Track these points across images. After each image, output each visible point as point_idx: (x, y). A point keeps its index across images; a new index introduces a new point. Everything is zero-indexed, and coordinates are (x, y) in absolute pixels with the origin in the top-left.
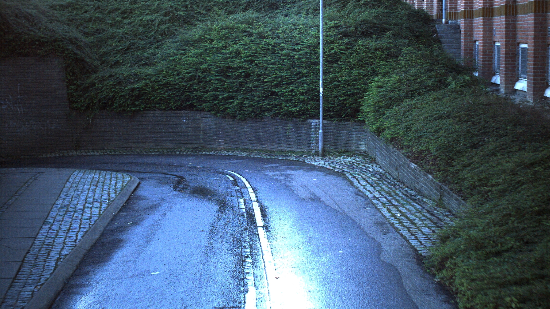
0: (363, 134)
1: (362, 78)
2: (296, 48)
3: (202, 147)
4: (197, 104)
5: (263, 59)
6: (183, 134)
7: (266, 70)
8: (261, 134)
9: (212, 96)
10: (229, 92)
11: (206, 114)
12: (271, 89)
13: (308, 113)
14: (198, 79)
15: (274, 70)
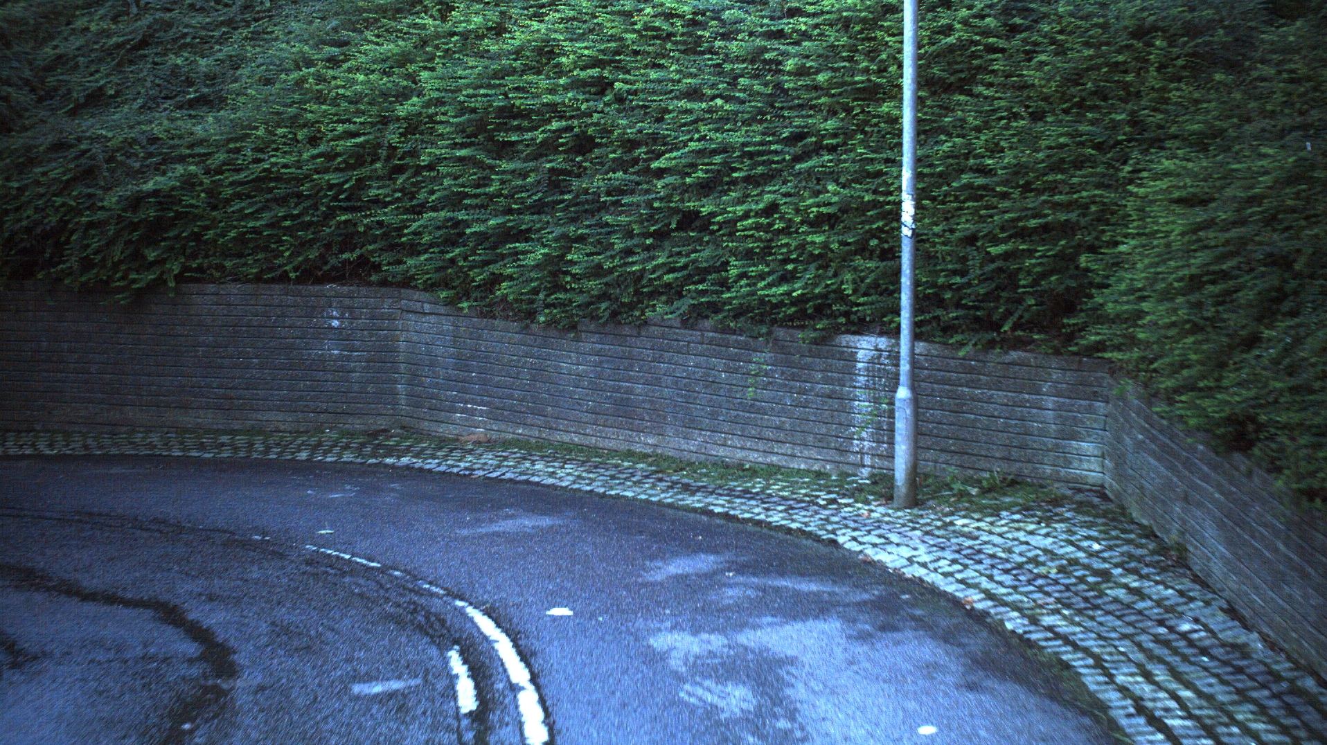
0: (1090, 409)
1: (1089, 159)
2: (787, 29)
3: (403, 427)
4: (386, 258)
5: (647, 75)
6: (330, 377)
7: (660, 120)
8: (639, 388)
9: (439, 228)
10: (510, 211)
11: (418, 298)
12: (682, 201)
13: (844, 308)
14: (388, 159)
15: (695, 122)
